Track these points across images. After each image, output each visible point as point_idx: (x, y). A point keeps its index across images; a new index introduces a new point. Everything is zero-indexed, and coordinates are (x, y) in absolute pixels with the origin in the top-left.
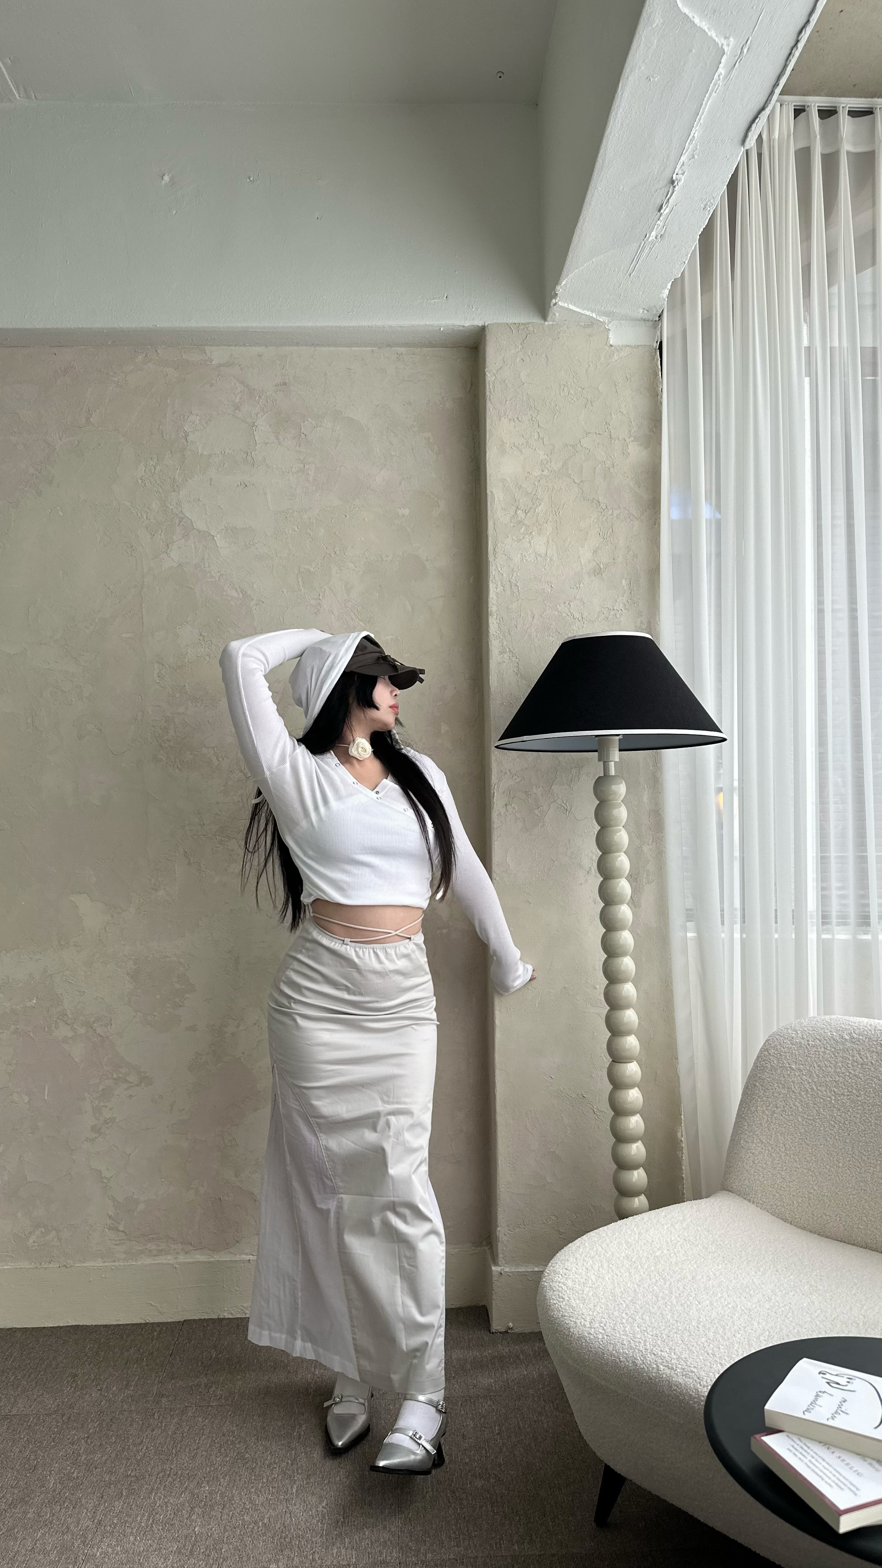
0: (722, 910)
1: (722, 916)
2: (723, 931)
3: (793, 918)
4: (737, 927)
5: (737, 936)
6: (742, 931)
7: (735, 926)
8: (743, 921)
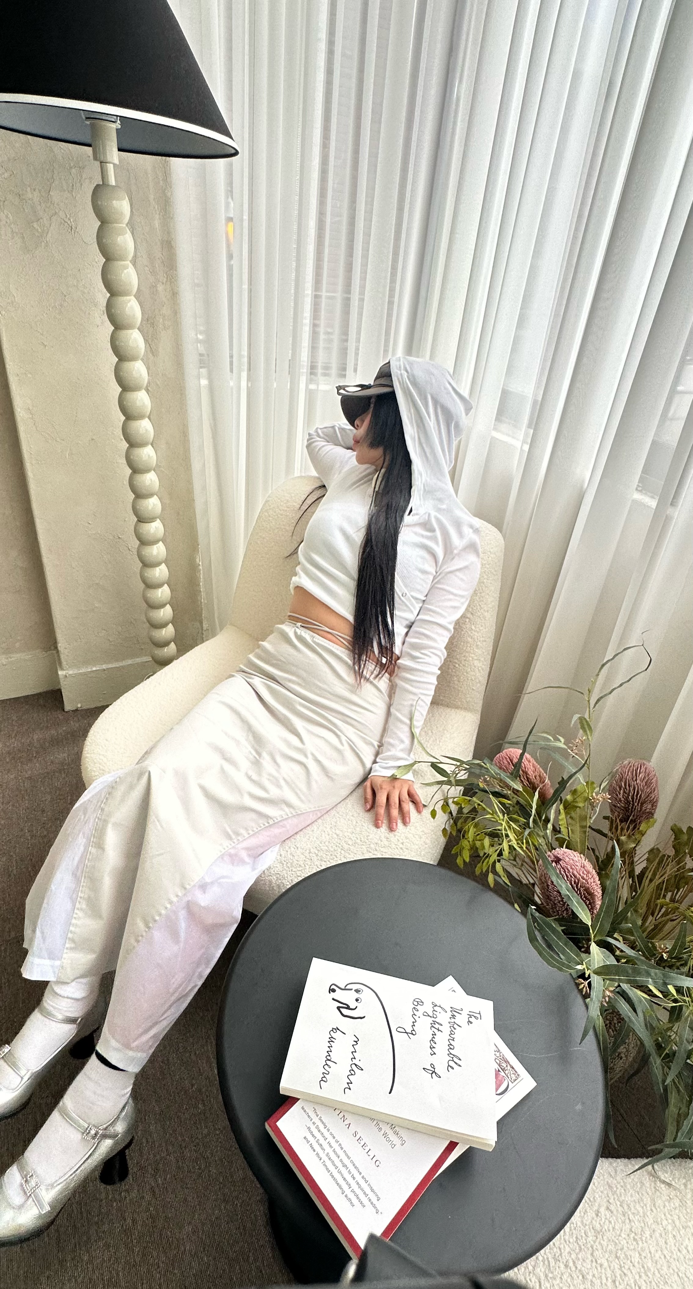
0: (231, 357)
1: (231, 363)
2: (231, 379)
3: (289, 368)
4: (244, 375)
5: (244, 384)
6: (249, 379)
7: (242, 373)
8: (249, 369)
